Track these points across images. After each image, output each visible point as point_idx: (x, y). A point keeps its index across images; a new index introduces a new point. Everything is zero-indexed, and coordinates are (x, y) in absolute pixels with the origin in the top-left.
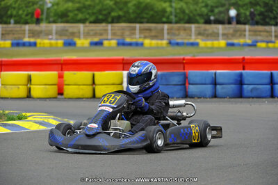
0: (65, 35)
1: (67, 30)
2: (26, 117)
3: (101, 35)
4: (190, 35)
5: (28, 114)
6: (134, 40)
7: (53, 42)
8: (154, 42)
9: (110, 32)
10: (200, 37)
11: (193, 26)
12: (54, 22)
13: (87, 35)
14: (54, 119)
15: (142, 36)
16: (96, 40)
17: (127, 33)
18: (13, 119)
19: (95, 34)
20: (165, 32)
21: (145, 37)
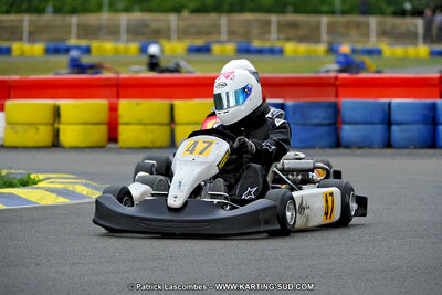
0: (144, 34)
1: (146, 26)
2: (35, 183)
3: (208, 33)
4: (368, 36)
5: (41, 176)
6: (267, 45)
7: (121, 46)
8: (302, 48)
9: (224, 29)
10: (385, 39)
11: (373, 21)
12: (127, 10)
13: (183, 33)
14: (86, 185)
15: (282, 36)
16: (199, 42)
17: (255, 31)
18: (11, 185)
19: (199, 33)
20: (324, 29)
21: (288, 39)
